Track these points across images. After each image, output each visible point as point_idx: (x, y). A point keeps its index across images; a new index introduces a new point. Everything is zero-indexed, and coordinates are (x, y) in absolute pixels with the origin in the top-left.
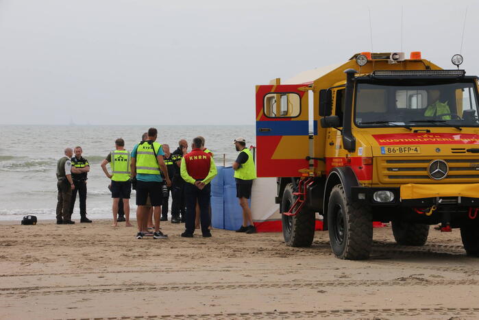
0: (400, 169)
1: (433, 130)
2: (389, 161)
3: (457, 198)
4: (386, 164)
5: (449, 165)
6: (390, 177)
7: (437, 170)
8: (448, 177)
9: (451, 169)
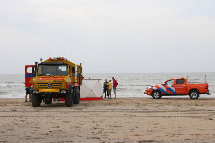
0: (41, 85)
1: (55, 76)
2: (38, 84)
3: (50, 92)
4: (37, 84)
5: (52, 84)
6: (39, 87)
7: (50, 86)
8: (52, 87)
9: (53, 85)
